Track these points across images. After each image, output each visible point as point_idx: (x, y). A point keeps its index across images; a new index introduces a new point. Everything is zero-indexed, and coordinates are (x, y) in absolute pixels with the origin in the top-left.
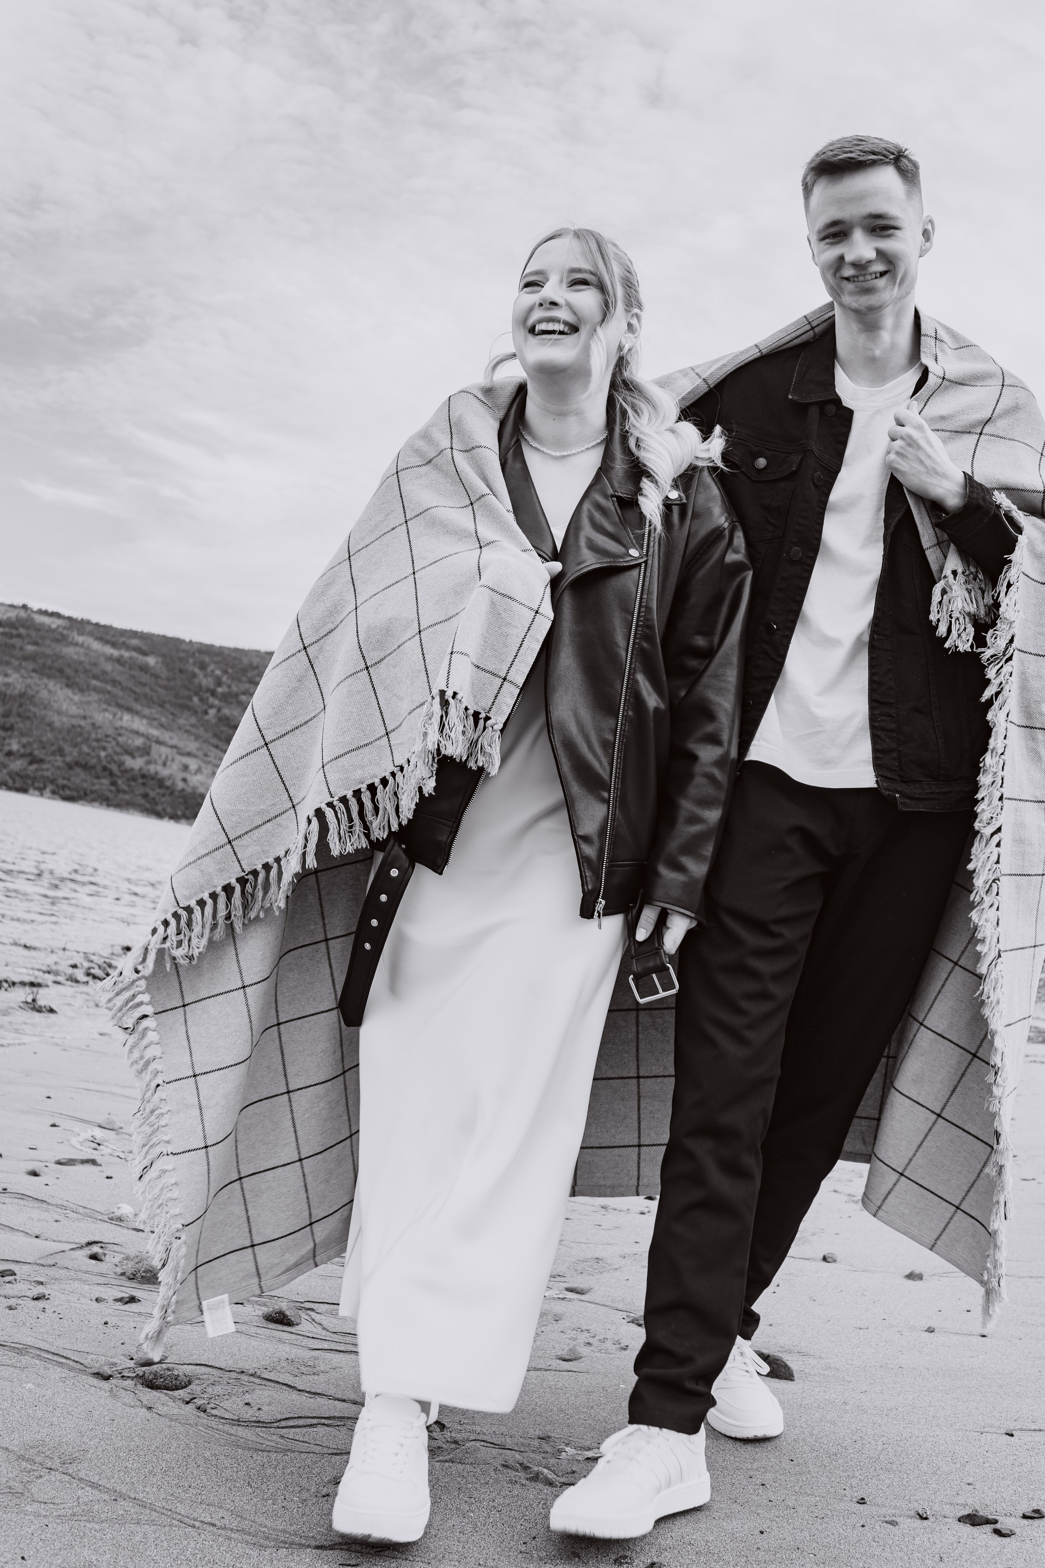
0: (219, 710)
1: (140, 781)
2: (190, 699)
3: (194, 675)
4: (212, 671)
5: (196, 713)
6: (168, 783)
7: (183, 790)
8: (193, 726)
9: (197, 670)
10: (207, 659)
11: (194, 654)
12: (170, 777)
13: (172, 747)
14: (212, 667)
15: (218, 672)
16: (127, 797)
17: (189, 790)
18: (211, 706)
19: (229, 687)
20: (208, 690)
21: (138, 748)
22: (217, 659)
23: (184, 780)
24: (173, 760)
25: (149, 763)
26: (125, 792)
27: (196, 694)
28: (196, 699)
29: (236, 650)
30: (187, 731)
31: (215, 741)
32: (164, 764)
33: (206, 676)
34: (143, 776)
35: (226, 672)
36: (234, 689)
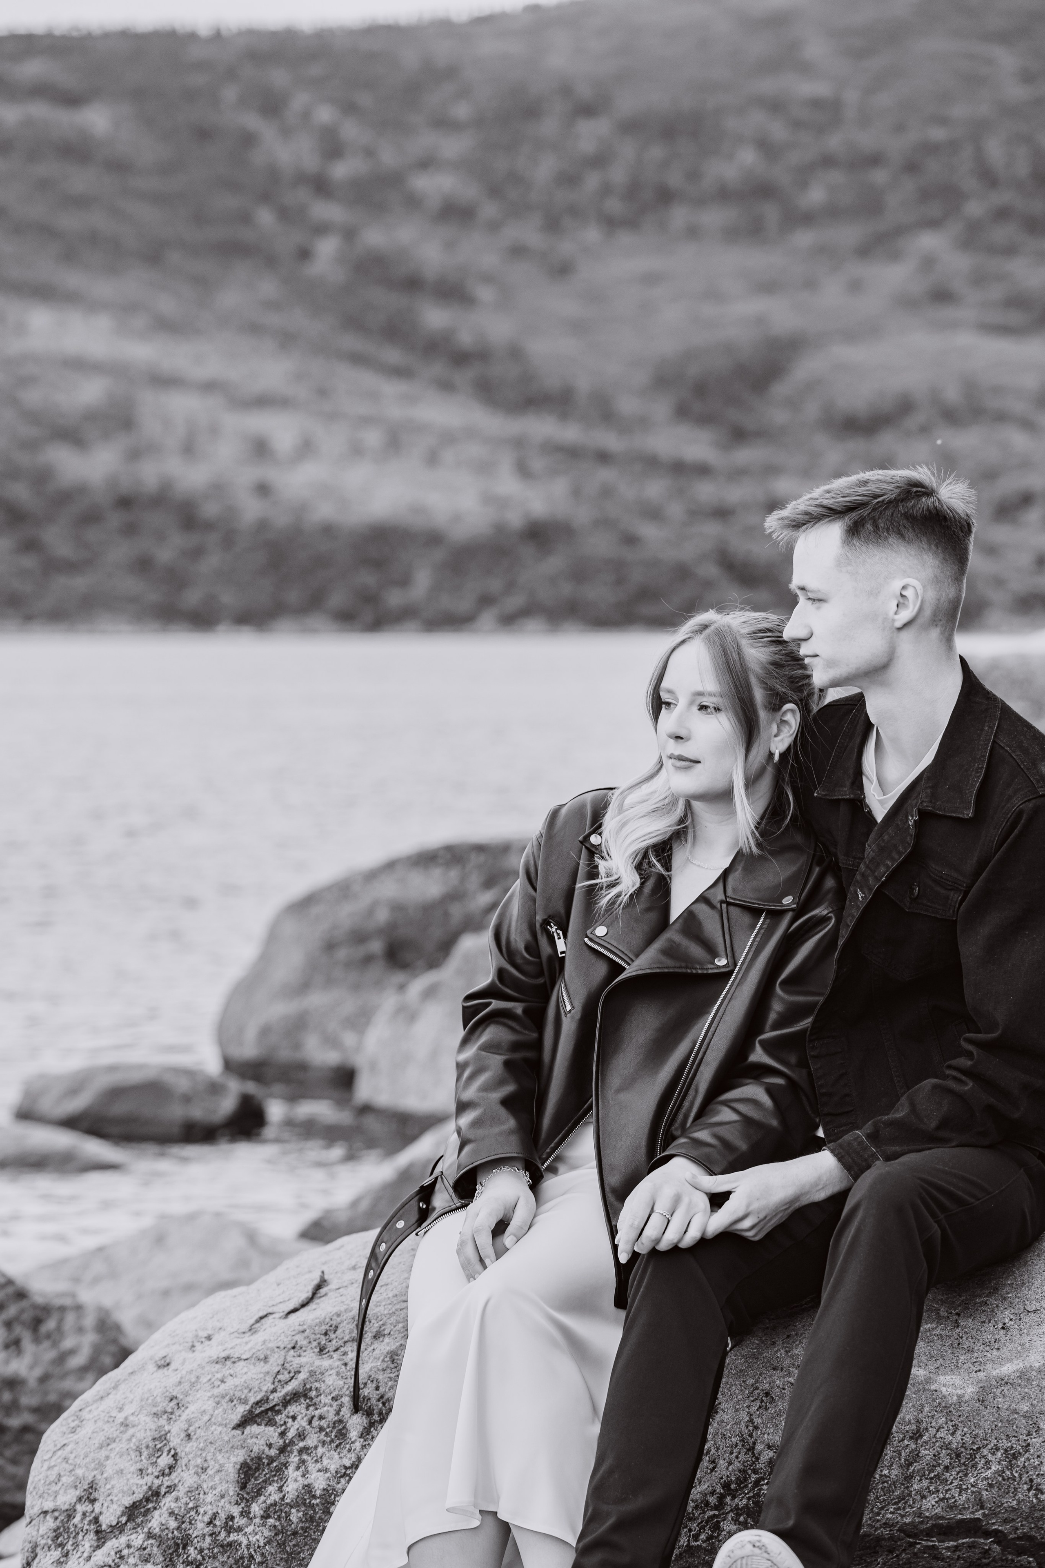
0: (349, 234)
1: (115, 520)
2: (245, 218)
3: (248, 140)
4: (306, 115)
5: (270, 261)
6: (210, 510)
7: (262, 525)
8: (272, 305)
9: (252, 121)
10: (279, 77)
11: (231, 74)
12: (218, 488)
13: (210, 387)
14: (300, 100)
15: (325, 114)
16: (80, 583)
17: (281, 520)
18: (321, 229)
19: (370, 153)
20: (302, 179)
21: (92, 416)
22: (315, 70)
23: (263, 489)
24: (214, 431)
25: (134, 455)
26: (71, 567)
27: (266, 197)
28: (265, 217)
29: (373, 30)
30: (254, 329)
31: (351, 342)
32: (189, 449)
33: (286, 132)
34: (125, 502)
35: (350, 108)
36: (389, 157)
